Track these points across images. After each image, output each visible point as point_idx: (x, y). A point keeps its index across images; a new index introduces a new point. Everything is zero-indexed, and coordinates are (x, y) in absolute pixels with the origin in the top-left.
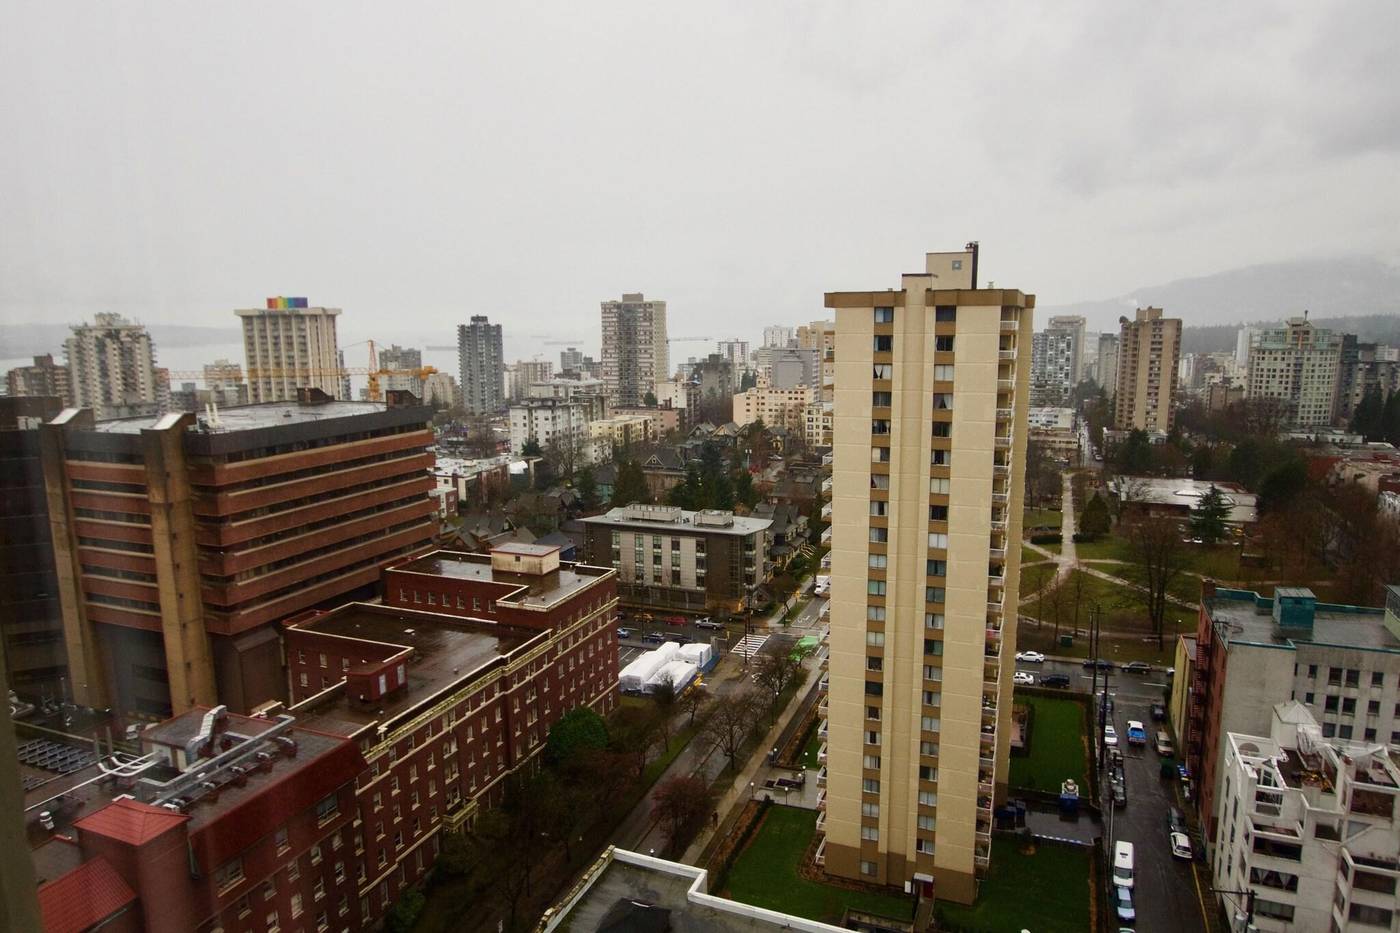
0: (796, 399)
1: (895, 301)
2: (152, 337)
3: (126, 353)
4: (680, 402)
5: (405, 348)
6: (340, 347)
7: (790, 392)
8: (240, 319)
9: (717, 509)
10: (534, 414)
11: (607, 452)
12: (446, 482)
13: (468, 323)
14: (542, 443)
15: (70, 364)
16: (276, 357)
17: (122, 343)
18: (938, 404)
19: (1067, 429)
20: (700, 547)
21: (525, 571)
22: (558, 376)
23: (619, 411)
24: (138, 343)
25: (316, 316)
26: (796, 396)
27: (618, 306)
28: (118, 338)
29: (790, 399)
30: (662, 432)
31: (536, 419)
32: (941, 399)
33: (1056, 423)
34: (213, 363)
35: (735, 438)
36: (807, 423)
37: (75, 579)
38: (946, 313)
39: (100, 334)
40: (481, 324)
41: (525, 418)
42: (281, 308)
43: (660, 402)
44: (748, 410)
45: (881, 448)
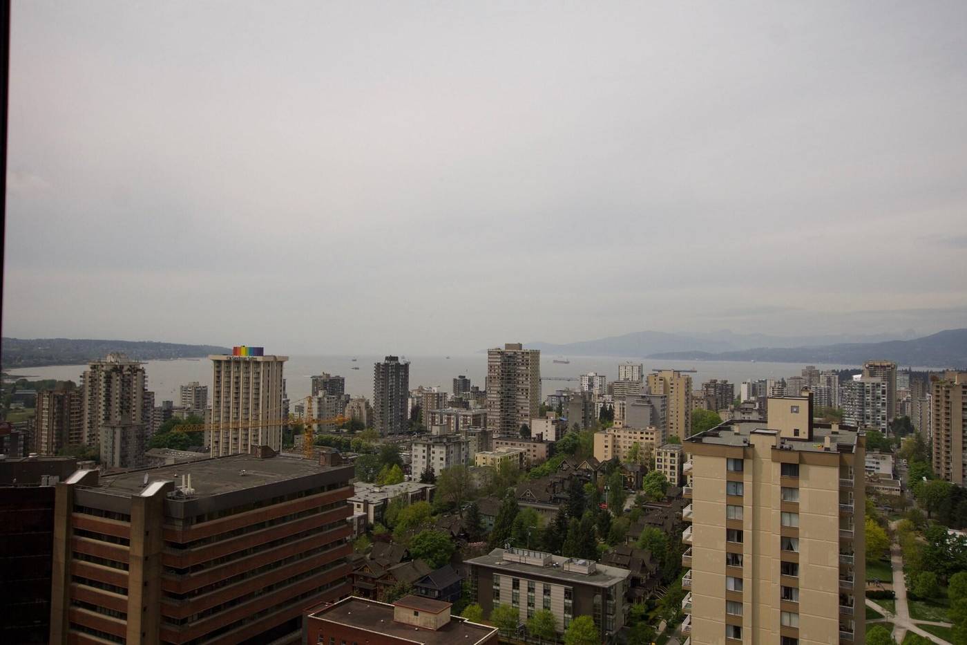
0: (647, 438)
1: (744, 455)
2: (146, 372)
3: (126, 383)
4: (550, 436)
5: (333, 375)
6: (284, 377)
7: (642, 433)
8: (212, 362)
9: (583, 558)
10: (432, 449)
11: (489, 479)
12: (359, 506)
13: (383, 361)
14: (437, 473)
15: (83, 386)
16: (236, 398)
17: (124, 376)
18: (785, 546)
19: (889, 476)
20: (568, 594)
21: (422, 625)
22: (452, 404)
23: (500, 441)
24: (136, 375)
25: (269, 362)
26: (647, 436)
27: (502, 353)
28: (121, 372)
29: (642, 438)
30: (534, 461)
31: (434, 453)
32: (788, 543)
33: (878, 468)
34: (187, 384)
35: (596, 473)
36: (657, 457)
37: (64, 610)
38: (790, 470)
39: (109, 368)
40: (393, 363)
41: (424, 451)
42: (244, 355)
43: (533, 435)
44: (606, 447)
45: (735, 578)
